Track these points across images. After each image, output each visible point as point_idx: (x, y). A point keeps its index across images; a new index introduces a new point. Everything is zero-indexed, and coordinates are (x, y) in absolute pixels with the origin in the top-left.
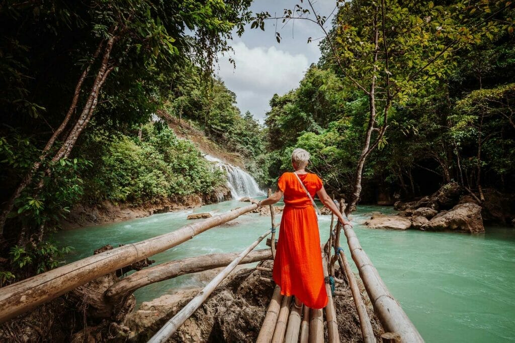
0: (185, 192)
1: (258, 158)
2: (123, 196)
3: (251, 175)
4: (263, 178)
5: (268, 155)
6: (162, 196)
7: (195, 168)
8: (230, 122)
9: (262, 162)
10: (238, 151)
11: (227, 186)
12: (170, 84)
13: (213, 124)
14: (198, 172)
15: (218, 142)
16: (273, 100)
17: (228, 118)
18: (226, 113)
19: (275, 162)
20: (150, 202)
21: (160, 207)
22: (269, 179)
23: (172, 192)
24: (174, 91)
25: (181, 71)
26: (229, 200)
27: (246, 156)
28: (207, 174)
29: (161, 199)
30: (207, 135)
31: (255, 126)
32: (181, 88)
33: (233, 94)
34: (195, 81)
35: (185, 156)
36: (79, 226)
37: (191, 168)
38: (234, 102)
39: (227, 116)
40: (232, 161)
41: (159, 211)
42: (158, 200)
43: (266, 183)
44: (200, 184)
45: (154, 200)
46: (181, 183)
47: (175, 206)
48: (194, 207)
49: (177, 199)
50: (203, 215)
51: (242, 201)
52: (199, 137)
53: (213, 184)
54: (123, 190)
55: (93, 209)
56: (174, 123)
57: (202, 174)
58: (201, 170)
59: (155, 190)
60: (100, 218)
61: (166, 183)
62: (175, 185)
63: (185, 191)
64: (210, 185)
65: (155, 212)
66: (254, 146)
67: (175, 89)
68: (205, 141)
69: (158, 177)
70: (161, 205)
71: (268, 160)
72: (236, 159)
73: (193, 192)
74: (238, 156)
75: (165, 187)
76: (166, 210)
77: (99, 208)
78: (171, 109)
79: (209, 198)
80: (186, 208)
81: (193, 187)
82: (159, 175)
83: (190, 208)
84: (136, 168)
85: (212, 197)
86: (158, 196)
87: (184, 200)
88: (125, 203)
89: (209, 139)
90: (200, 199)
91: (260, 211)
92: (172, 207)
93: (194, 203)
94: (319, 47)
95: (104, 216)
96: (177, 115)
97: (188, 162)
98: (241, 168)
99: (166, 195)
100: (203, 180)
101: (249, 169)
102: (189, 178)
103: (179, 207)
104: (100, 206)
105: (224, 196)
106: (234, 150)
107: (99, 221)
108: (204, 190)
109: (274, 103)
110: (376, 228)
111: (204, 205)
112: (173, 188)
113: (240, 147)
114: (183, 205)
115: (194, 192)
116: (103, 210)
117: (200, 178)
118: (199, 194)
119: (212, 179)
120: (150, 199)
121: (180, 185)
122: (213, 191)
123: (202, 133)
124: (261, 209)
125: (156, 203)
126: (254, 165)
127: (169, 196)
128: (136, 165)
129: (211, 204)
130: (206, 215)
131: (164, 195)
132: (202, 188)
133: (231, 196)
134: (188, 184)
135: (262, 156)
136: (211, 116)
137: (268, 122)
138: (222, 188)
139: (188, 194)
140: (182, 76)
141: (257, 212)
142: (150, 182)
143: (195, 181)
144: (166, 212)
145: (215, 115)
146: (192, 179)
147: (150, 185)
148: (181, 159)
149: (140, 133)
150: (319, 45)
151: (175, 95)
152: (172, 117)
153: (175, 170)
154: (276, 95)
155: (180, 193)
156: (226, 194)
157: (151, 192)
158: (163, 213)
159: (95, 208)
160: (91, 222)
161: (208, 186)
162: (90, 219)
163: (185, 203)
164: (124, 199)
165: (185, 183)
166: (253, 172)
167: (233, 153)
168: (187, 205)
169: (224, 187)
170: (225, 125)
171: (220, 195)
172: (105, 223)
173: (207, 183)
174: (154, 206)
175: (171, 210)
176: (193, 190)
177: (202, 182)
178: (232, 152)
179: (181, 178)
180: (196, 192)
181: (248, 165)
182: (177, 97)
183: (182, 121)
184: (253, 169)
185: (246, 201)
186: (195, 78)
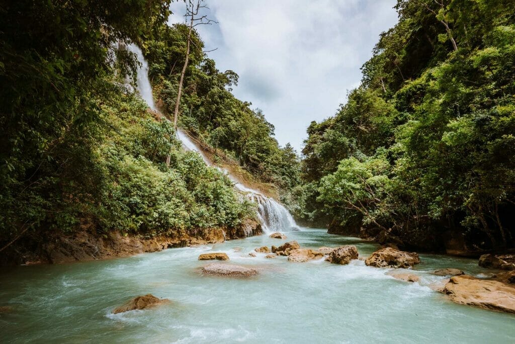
0: (206, 224)
1: (294, 190)
2: (135, 227)
3: (286, 207)
4: (299, 211)
5: (305, 186)
6: (179, 228)
7: (221, 198)
8: (267, 152)
9: (299, 193)
10: (273, 182)
11: (256, 219)
12: (209, 115)
13: (249, 153)
14: (223, 202)
15: (253, 172)
16: (311, 127)
17: (265, 147)
18: (263, 143)
19: (312, 194)
20: (165, 234)
21: (176, 241)
22: (305, 213)
23: (192, 224)
24: (213, 122)
25: (221, 103)
26: (258, 234)
27: (282, 187)
28: (233, 205)
29: (178, 232)
30: (242, 164)
31: (293, 156)
32: (219, 119)
33: (272, 126)
34: (234, 113)
35: (212, 185)
36: (75, 260)
37: (217, 196)
38: (272, 134)
39: (264, 146)
40: (266, 192)
41: (175, 246)
42: (175, 232)
43: (302, 217)
44: (224, 216)
45: (170, 231)
46: (202, 213)
47: (194, 240)
48: (215, 243)
49: (197, 232)
50: (218, 256)
51: (272, 236)
52: (234, 167)
53: (240, 216)
54: (136, 218)
55: (98, 240)
56: (211, 152)
57: (228, 204)
58: (227, 200)
59: (172, 220)
60: (102, 251)
61: (185, 213)
62: (195, 216)
63: (207, 222)
64: (236, 218)
65: (169, 246)
66: (291, 178)
67: (214, 120)
68: (240, 170)
69: (177, 206)
70: (177, 239)
71: (305, 192)
72: (270, 190)
73: (215, 225)
74: (273, 187)
75: (184, 217)
76: (182, 244)
77: (104, 239)
78: (209, 139)
79: (235, 232)
80: (206, 242)
81: (217, 218)
82: (179, 204)
83: (210, 243)
84: (153, 195)
85: (238, 231)
86: (174, 227)
87: (205, 234)
88: (137, 234)
89: (243, 169)
90: (224, 233)
91: (289, 254)
92: (190, 241)
93: (216, 237)
94: (362, 70)
95: (108, 249)
96: (214, 145)
97: (214, 191)
98: (275, 199)
99: (183, 227)
100: (228, 211)
101: (283, 201)
102: (213, 208)
103: (199, 241)
104: (106, 236)
105: (253, 230)
106: (268, 181)
107: (100, 254)
108: (229, 223)
109: (311, 130)
110: (469, 304)
111: (228, 240)
112: (192, 219)
113: (275, 178)
114: (204, 239)
115: (217, 225)
116: (110, 242)
117: (225, 209)
118: (224, 228)
119: (239, 210)
120: (166, 230)
121: (201, 216)
122: (240, 224)
123: (238, 163)
124: (290, 252)
125: (172, 236)
126: (289, 196)
127: (188, 228)
128: (154, 192)
129: (236, 239)
130: (220, 255)
131: (181, 227)
132: (227, 220)
133: (261, 231)
134: (211, 215)
135: (299, 187)
136: (247, 146)
137: (306, 151)
138: (251, 221)
139: (210, 227)
140: (221, 108)
141: (285, 255)
142: (166, 211)
143: (220, 212)
144: (183, 247)
145: (252, 145)
146: (217, 210)
147: (166, 215)
148: (207, 187)
149: (169, 159)
150: (361, 69)
151: (214, 125)
152: (209, 146)
153: (198, 200)
154: (314, 122)
155: (201, 225)
156: (255, 228)
157: (167, 223)
158: (179, 247)
159: (100, 239)
160: (90, 255)
161: (234, 219)
162: (90, 251)
163: (206, 237)
164: (136, 230)
165: (207, 214)
166: (288, 204)
167: (267, 184)
168: (208, 239)
169: (253, 219)
170: (261, 155)
171: (248, 229)
172: (107, 257)
173: (233, 214)
174: (169, 239)
175: (189, 245)
176: (216, 222)
177: (227, 214)
178: (266, 182)
179: (203, 209)
180: (220, 225)
181: (283, 197)
182: (215, 128)
183: (218, 150)
184: (288, 201)
185: (276, 237)
186: (234, 110)
